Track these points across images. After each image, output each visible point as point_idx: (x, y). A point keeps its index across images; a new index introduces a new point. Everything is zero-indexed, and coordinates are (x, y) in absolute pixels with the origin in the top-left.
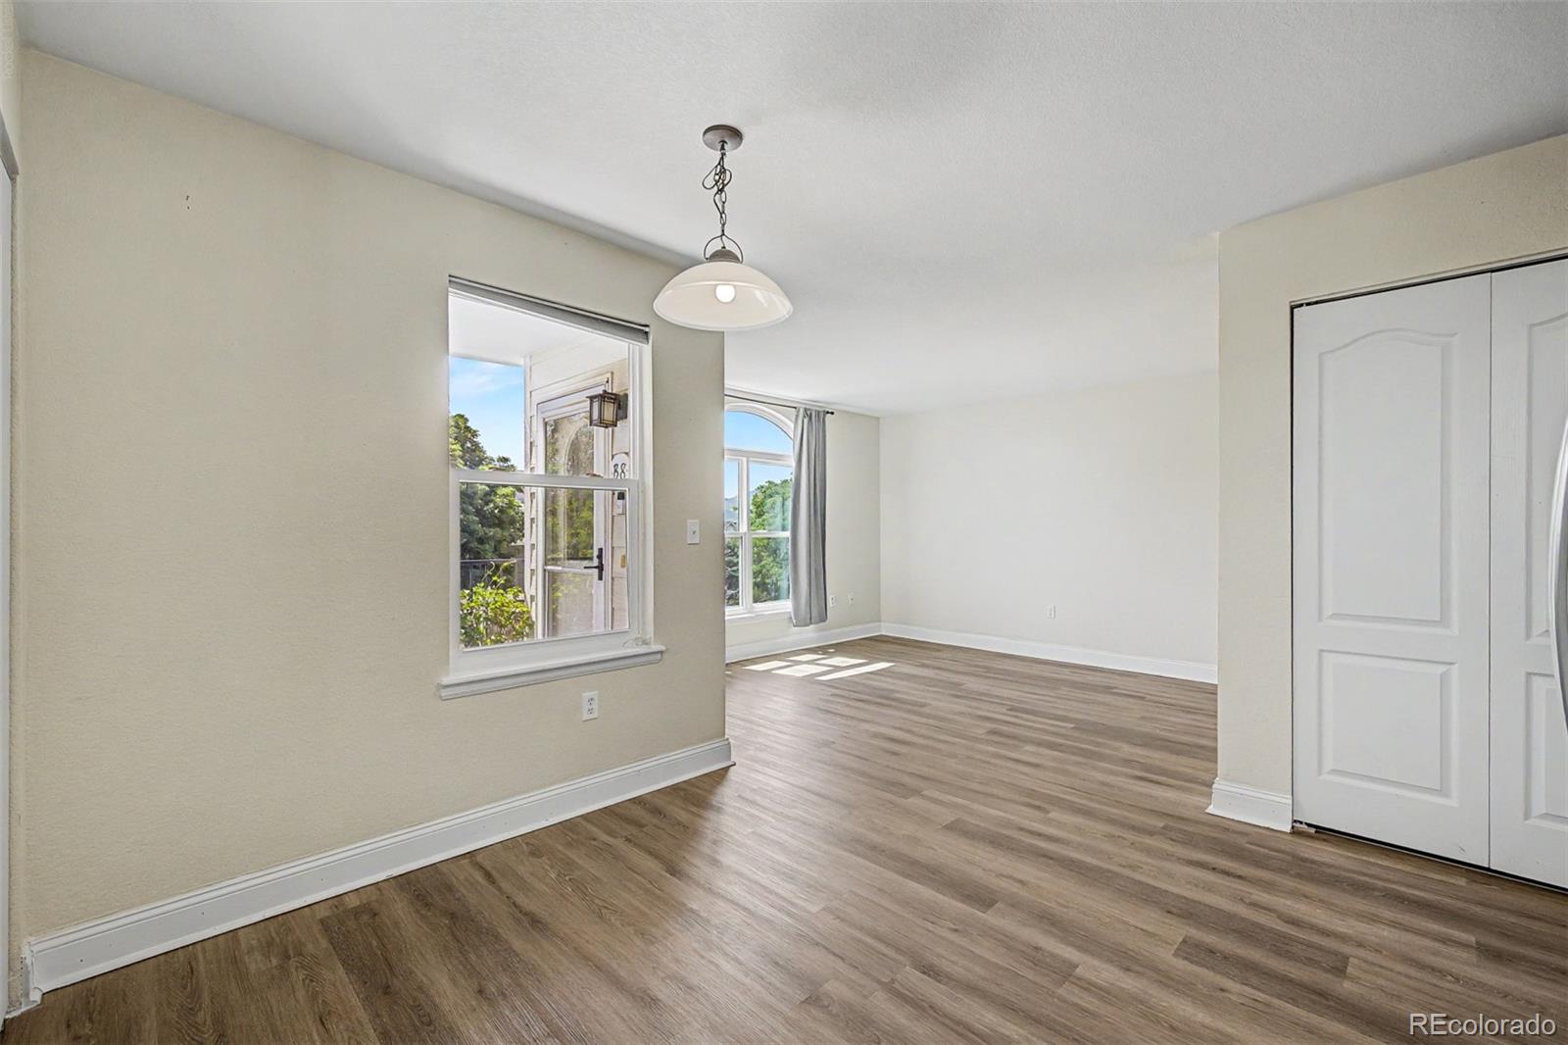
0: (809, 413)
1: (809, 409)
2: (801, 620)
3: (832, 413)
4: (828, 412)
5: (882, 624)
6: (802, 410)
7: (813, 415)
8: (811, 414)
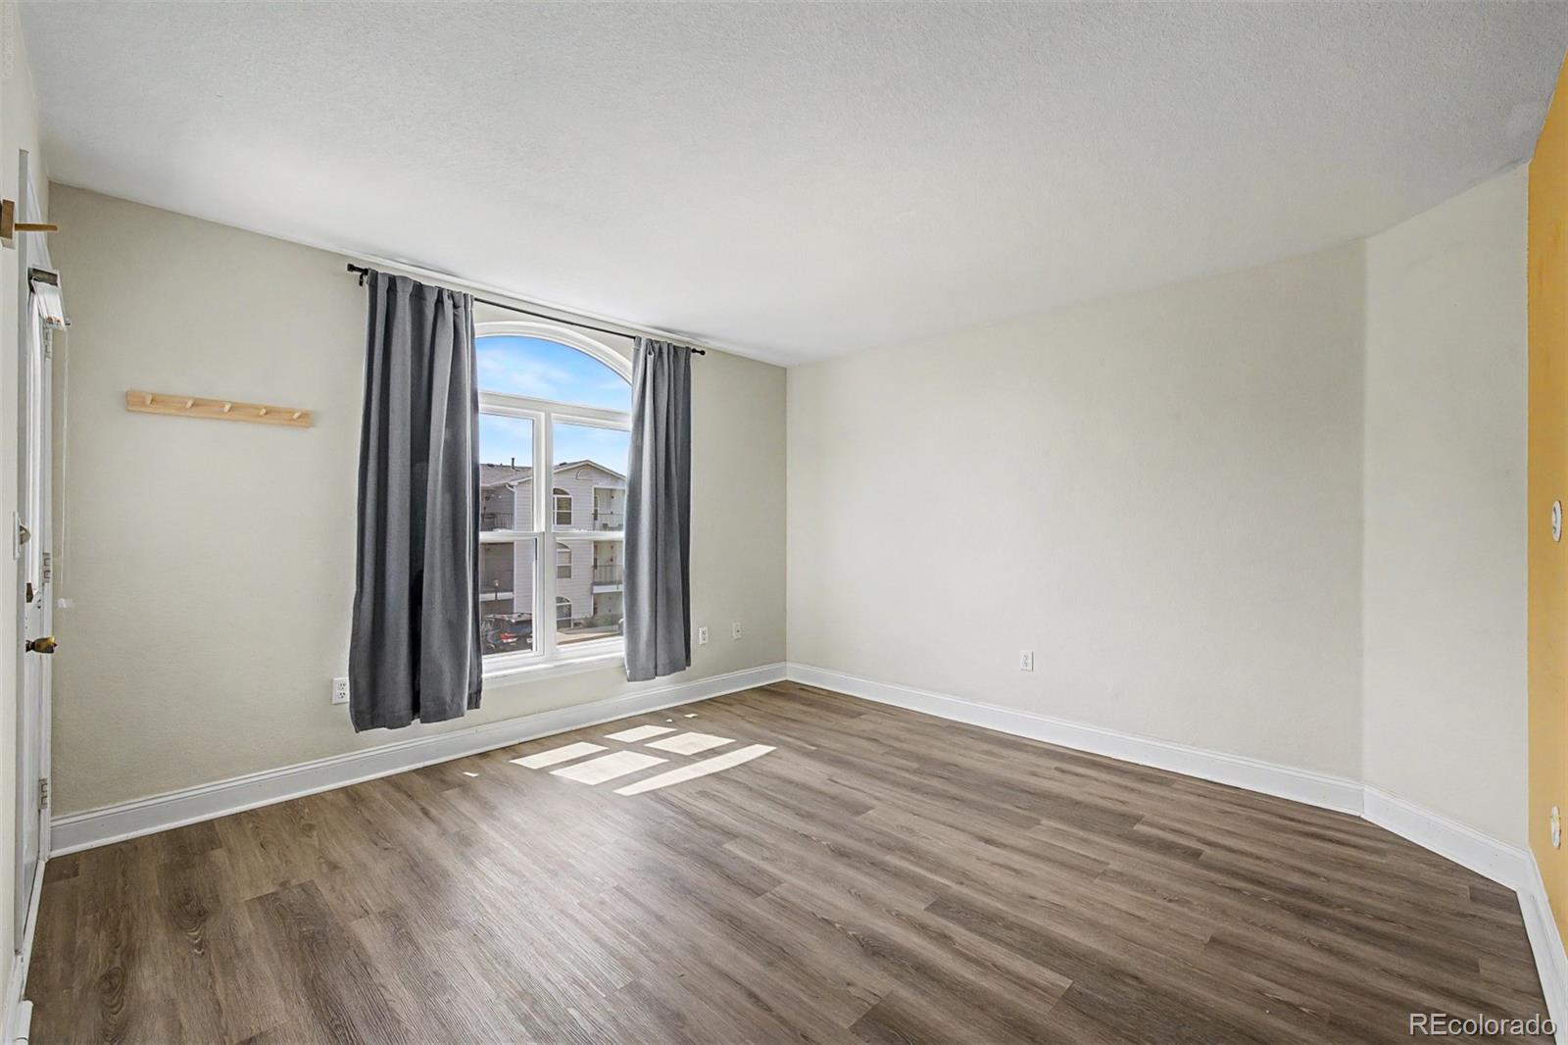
0: (657, 346)
1: (657, 342)
2: (637, 670)
3: (703, 353)
4: (694, 351)
5: (789, 664)
6: (643, 343)
7: (665, 351)
8: (660, 349)
